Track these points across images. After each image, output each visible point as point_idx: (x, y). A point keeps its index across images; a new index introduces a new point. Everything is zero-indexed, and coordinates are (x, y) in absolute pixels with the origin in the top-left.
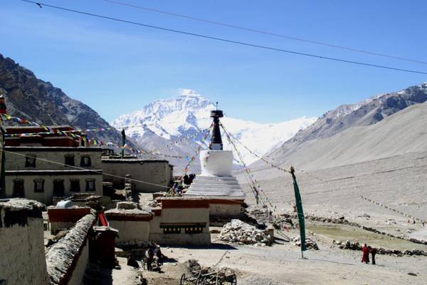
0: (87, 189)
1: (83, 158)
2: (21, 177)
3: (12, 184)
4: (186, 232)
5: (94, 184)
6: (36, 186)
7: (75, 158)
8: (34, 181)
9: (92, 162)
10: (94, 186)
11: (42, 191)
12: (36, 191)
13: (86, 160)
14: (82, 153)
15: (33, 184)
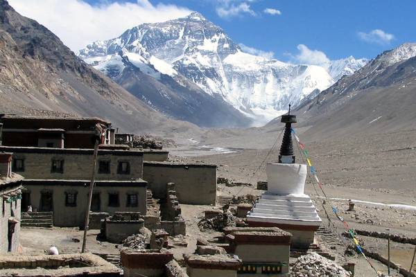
0: (129, 204)
1: (120, 164)
2: (50, 188)
3: (39, 196)
4: (263, 272)
5: (137, 197)
6: (67, 198)
7: (111, 164)
8: (65, 193)
9: (132, 168)
10: (137, 200)
11: (74, 204)
12: (67, 204)
13: (124, 166)
14: (119, 158)
15: (65, 196)
